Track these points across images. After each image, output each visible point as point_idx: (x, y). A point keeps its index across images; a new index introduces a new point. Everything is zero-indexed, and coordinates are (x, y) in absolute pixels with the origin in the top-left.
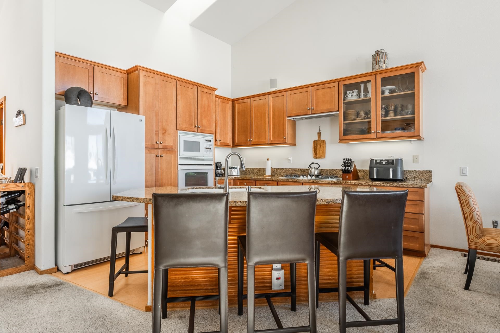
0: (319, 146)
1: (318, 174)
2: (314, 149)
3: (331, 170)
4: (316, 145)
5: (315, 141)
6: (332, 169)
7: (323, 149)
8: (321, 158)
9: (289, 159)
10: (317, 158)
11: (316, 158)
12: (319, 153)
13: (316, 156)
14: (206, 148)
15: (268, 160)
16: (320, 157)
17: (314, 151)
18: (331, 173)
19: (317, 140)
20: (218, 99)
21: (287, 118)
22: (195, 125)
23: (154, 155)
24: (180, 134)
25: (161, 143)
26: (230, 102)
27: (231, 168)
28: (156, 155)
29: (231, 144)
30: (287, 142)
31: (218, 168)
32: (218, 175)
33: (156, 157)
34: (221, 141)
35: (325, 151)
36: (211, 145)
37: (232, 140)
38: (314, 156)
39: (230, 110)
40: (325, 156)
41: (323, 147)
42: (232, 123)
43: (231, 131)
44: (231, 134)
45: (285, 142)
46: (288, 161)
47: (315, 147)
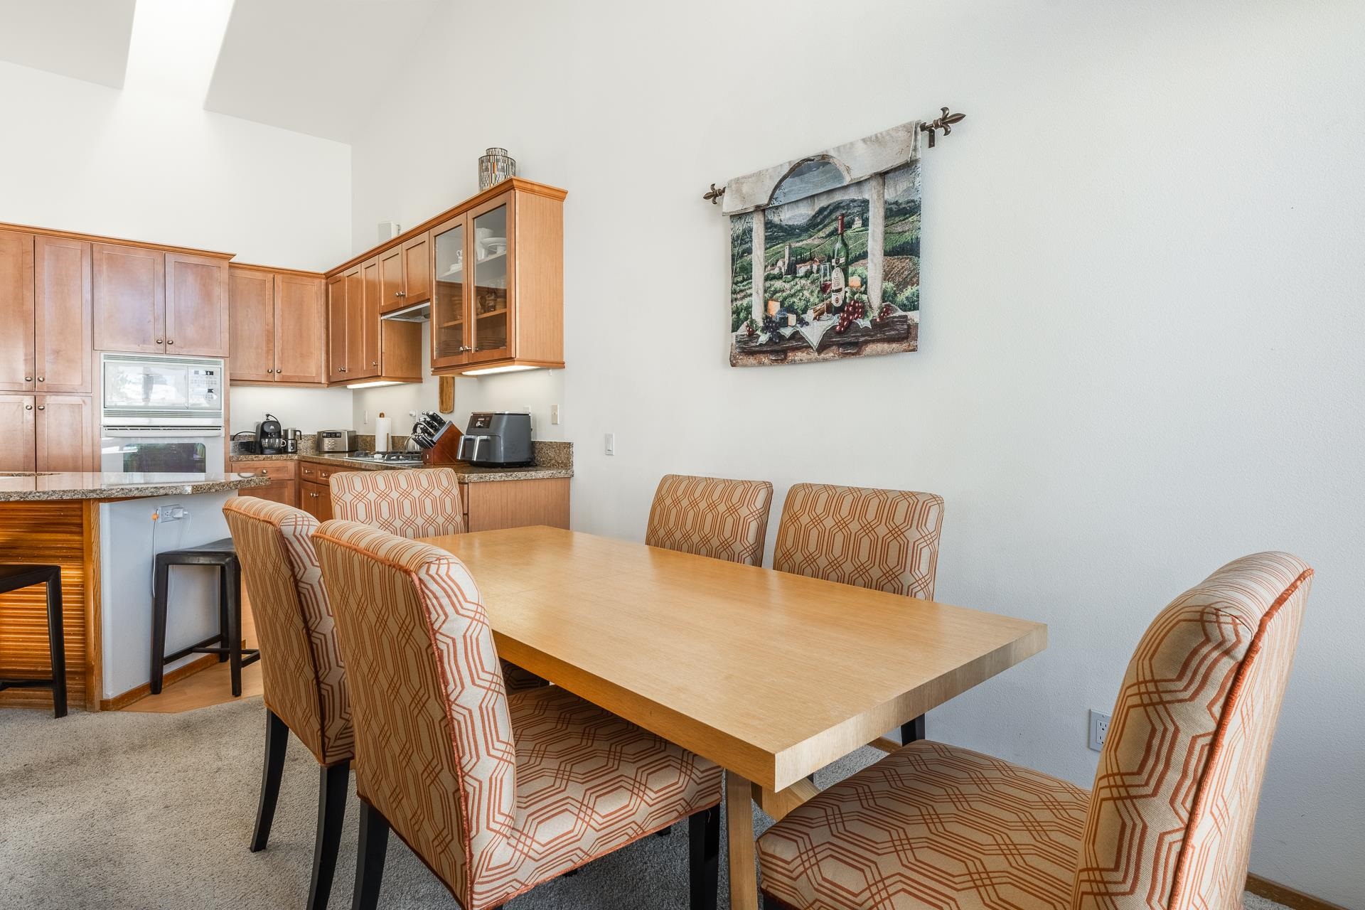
0: (445, 383)
2: (440, 391)
7: (449, 390)
9: (411, 415)
12: (446, 400)
15: (382, 415)
17: (441, 396)
20: (272, 275)
21: (380, 318)
22: (157, 338)
23: (19, 406)
24: (105, 361)
25: (41, 379)
26: (317, 281)
27: (325, 435)
28: (25, 406)
29: (323, 380)
30: (380, 374)
31: (267, 433)
32: (267, 451)
33: (26, 411)
34: (283, 373)
35: (453, 395)
36: (214, 382)
37: (324, 369)
38: (440, 407)
39: (319, 299)
40: (453, 406)
41: (450, 385)
42: (325, 330)
43: (324, 348)
44: (324, 356)
45: (377, 375)
46: (412, 418)
47: (441, 385)
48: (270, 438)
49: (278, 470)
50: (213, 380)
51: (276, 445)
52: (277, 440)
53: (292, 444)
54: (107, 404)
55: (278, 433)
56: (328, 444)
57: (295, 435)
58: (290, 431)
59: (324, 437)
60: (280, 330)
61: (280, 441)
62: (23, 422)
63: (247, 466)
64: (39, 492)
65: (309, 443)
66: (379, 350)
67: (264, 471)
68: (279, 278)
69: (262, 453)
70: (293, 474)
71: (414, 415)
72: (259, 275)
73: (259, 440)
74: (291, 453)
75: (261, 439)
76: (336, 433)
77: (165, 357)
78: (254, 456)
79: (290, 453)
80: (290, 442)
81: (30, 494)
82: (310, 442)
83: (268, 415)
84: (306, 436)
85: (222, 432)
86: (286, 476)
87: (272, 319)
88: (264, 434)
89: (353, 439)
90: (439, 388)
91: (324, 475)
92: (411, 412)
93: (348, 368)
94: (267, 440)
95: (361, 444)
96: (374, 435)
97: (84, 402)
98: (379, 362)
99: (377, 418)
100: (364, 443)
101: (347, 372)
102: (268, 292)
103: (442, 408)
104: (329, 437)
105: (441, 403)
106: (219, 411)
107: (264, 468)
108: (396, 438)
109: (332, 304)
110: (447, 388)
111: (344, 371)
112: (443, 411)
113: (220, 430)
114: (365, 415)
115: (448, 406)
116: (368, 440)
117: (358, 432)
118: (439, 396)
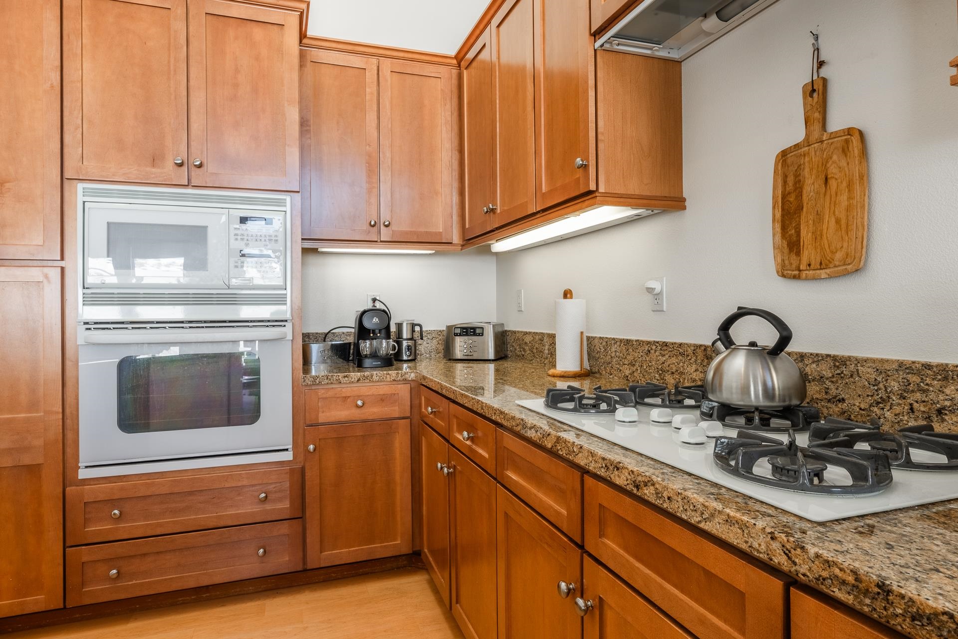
0: (812, 186)
2: (778, 215)
3: (918, 373)
4: (791, 180)
5: (784, 154)
6: (928, 366)
7: (844, 198)
8: (830, 277)
9: (650, 290)
10: (804, 274)
11: (795, 277)
12: (817, 236)
13: (793, 256)
15: (567, 294)
16: (822, 266)
17: (784, 228)
18: (918, 396)
19: (797, 146)
20: (375, 60)
21: (591, 47)
24: (85, 199)
27: (458, 331)
29: (456, 239)
30: (593, 187)
31: (369, 331)
32: (368, 362)
34: (394, 227)
35: (866, 213)
36: (273, 238)
37: (455, 218)
38: (783, 260)
39: (448, 101)
40: (864, 250)
41: (845, 184)
42: (457, 153)
43: (456, 185)
44: (455, 199)
45: (586, 190)
46: (649, 298)
47: (784, 197)
48: (374, 338)
49: (382, 400)
50: (271, 233)
51: (383, 352)
52: (385, 342)
53: (408, 346)
54: (90, 280)
55: (385, 330)
56: (460, 346)
57: (413, 331)
58: (404, 325)
59: (456, 335)
60: (388, 155)
61: (388, 343)
63: (330, 394)
66: (592, 125)
67: (360, 403)
68: (387, 65)
69: (359, 367)
70: (406, 409)
71: (658, 290)
72: (356, 61)
73: (356, 341)
75: (359, 340)
76: (474, 329)
77: (188, 191)
78: (344, 375)
79: (406, 361)
80: (405, 344)
82: (435, 341)
84: (430, 332)
85: (288, 330)
86: (396, 412)
87: (376, 134)
88: (363, 332)
89: (502, 338)
90: (774, 208)
91: (465, 434)
92: (652, 284)
93: (502, 205)
94: (368, 342)
95: (513, 346)
96: (554, 332)
97: (46, 276)
98: (588, 162)
99: (557, 300)
100: (520, 345)
101: (499, 211)
102: (371, 89)
103: (791, 264)
104: (464, 335)
105: (786, 250)
106: (284, 292)
107: (359, 397)
108: (596, 341)
109: (469, 103)
110: (825, 195)
111: (493, 211)
112: (797, 272)
113: (285, 326)
114: (519, 296)
115: (833, 253)
116: (528, 339)
117: (511, 326)
118: (774, 229)
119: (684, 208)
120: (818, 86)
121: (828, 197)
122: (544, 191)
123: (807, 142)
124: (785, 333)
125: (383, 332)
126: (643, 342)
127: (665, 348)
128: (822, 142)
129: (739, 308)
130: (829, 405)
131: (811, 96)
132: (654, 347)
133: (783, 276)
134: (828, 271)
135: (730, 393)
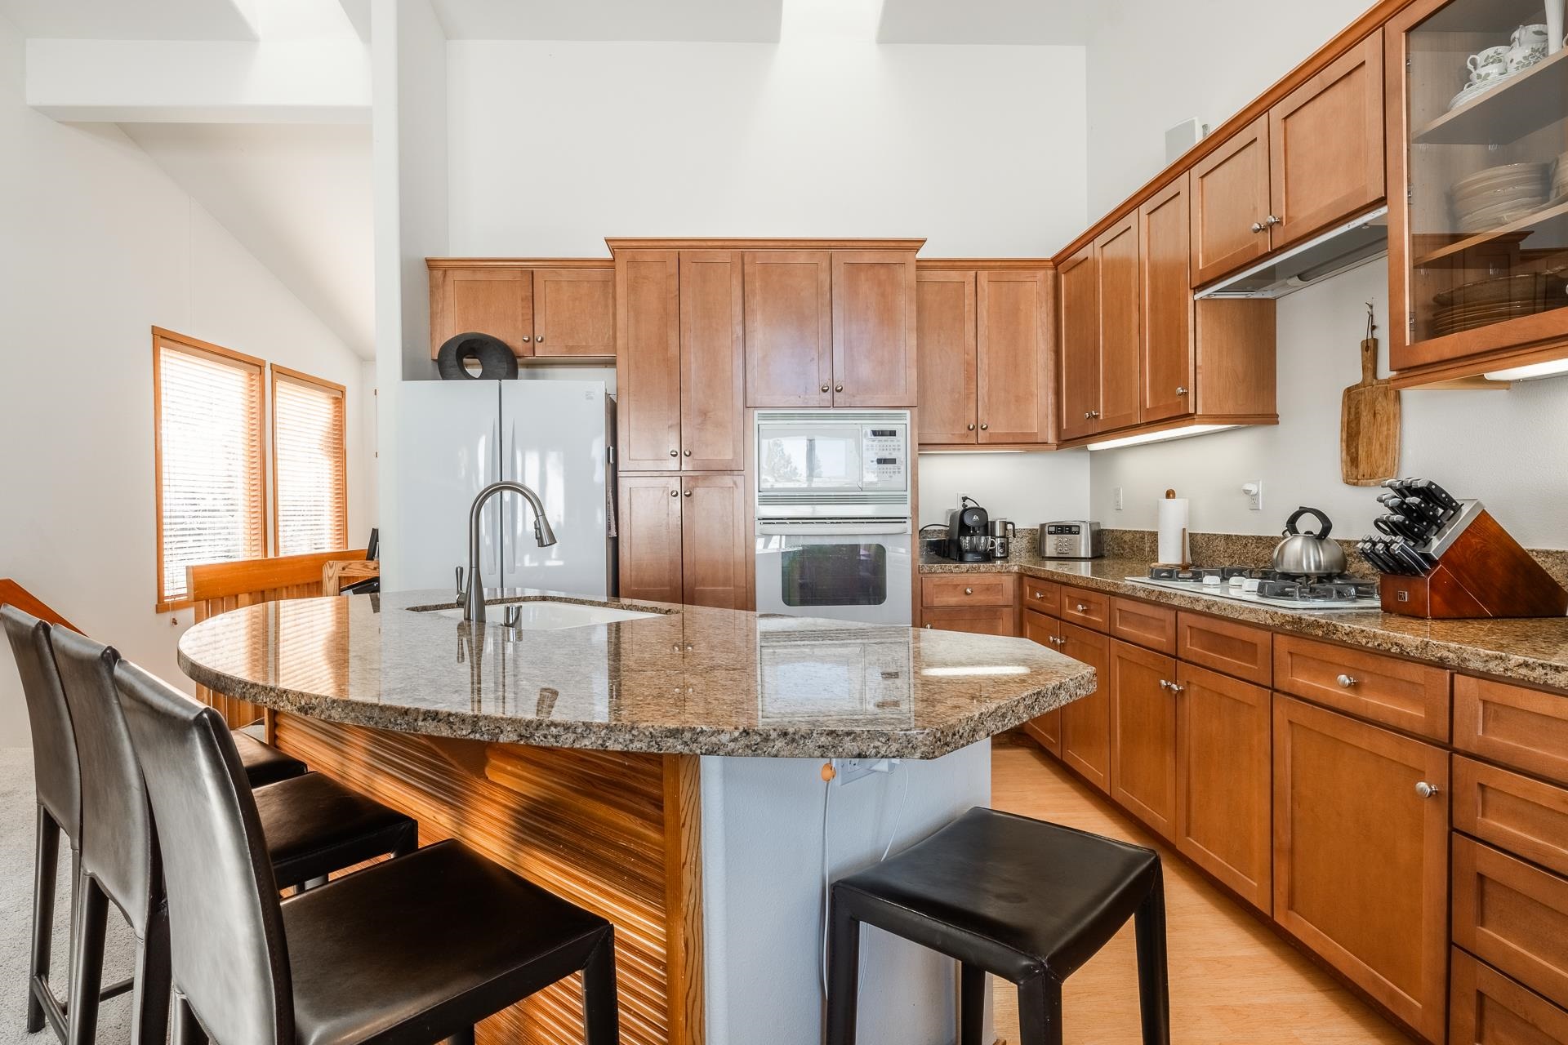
0: (1365, 417)
1: (1318, 567)
2: (1344, 437)
4: (1353, 410)
5: (1349, 390)
8: (1375, 484)
9: (1247, 492)
10: (1360, 482)
11: (1354, 484)
12: (1369, 455)
13: (1354, 469)
14: (881, 461)
15: (1170, 494)
16: (1372, 477)
17: (1348, 446)
19: (1357, 386)
20: (973, 273)
21: (1191, 298)
22: (822, 384)
23: (664, 492)
24: (760, 422)
25: (687, 453)
26: (1040, 274)
27: (1053, 529)
28: (670, 492)
29: (1051, 438)
30: (1191, 411)
31: (969, 528)
32: (969, 557)
33: (671, 498)
34: (990, 430)
35: (1397, 441)
36: (896, 448)
37: (1051, 419)
38: (1347, 471)
39: (1044, 304)
40: (1396, 467)
41: (1385, 419)
42: (1052, 354)
43: (1051, 385)
44: (1051, 399)
45: (1186, 413)
46: (1246, 498)
47: (1349, 423)
48: (972, 535)
49: (988, 589)
50: (896, 443)
51: (981, 548)
52: (983, 538)
53: (1001, 544)
54: (762, 485)
55: (987, 528)
56: (1051, 545)
57: (1006, 529)
58: (998, 523)
59: (1049, 533)
60: (986, 361)
61: (987, 540)
62: (668, 514)
63: (943, 582)
64: (556, 725)
65: (1024, 543)
66: (1192, 362)
67: (969, 591)
68: (985, 277)
69: (962, 560)
70: (1011, 597)
71: (1254, 492)
72: (954, 276)
73: (956, 537)
74: (1000, 558)
75: (959, 537)
76: (1070, 527)
77: (832, 411)
78: (953, 565)
80: (998, 540)
81: (537, 728)
82: (1027, 540)
83: (965, 499)
84: (1021, 531)
85: (908, 525)
86: (1000, 600)
87: (974, 343)
88: (964, 529)
89: (1098, 536)
90: (1342, 431)
91: (1080, 607)
92: (1248, 487)
93: (1105, 411)
94: (968, 538)
95: (1110, 545)
96: (1156, 530)
97: (735, 483)
98: (1188, 389)
99: (1160, 500)
100: (1118, 544)
101: (1101, 418)
102: (969, 301)
103: (1352, 474)
104: (1059, 533)
105: (1349, 464)
106: (905, 493)
107: (968, 585)
108: (1199, 537)
109: (1066, 307)
110: (1374, 425)
111: (1096, 417)
112: (1356, 481)
113: (905, 522)
114: (1117, 494)
115: (1378, 468)
116: (1127, 538)
117: (1109, 524)
118: (1341, 446)
119: (1278, 423)
120: (1371, 344)
121: (1375, 427)
122: (1148, 407)
123: (1363, 384)
124: (1326, 525)
125: (982, 529)
126: (1241, 536)
127: (1260, 541)
128: (1373, 386)
129: (1300, 508)
130: (1374, 578)
131: (1367, 351)
132: (1250, 541)
133: (1347, 483)
134: (1374, 480)
135: (1289, 566)
